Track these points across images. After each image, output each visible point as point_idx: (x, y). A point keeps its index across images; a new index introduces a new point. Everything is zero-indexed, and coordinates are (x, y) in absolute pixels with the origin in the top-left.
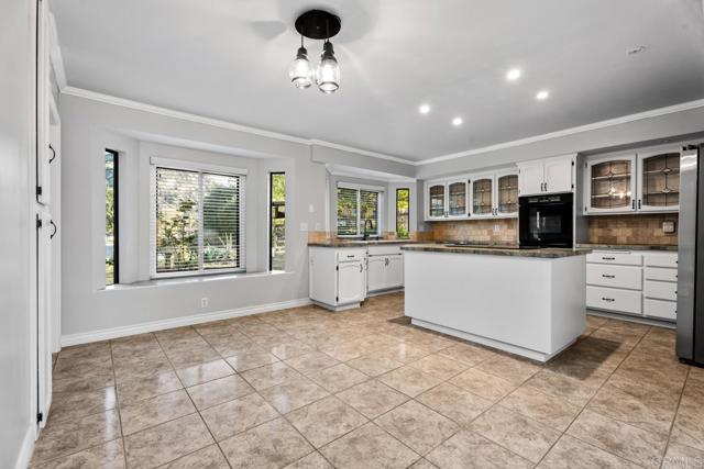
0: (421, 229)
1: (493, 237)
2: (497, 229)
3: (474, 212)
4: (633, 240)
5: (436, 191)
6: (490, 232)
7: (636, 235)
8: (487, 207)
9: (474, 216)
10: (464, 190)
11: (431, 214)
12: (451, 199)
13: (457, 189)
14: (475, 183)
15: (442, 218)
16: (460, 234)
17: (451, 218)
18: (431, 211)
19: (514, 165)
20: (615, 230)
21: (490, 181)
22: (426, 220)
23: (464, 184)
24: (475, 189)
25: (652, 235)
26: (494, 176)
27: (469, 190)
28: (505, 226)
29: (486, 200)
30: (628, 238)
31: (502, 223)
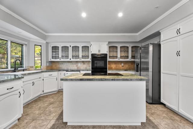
0: (48, 64)
1: (78, 68)
2: (79, 65)
3: (73, 58)
4: (116, 68)
5: (55, 48)
6: (77, 66)
7: (116, 66)
8: (77, 57)
9: (72, 60)
10: (68, 49)
11: (52, 58)
12: (62, 53)
13: (65, 49)
14: (73, 47)
15: (58, 60)
16: (64, 66)
17: (62, 60)
18: (52, 57)
19: (89, 42)
20: (112, 65)
21: (79, 47)
22: (50, 60)
23: (68, 47)
24: (72, 49)
25: (119, 67)
26: (80, 45)
27: (70, 49)
28: (82, 64)
29: (77, 54)
30: (115, 67)
31: (81, 62)
